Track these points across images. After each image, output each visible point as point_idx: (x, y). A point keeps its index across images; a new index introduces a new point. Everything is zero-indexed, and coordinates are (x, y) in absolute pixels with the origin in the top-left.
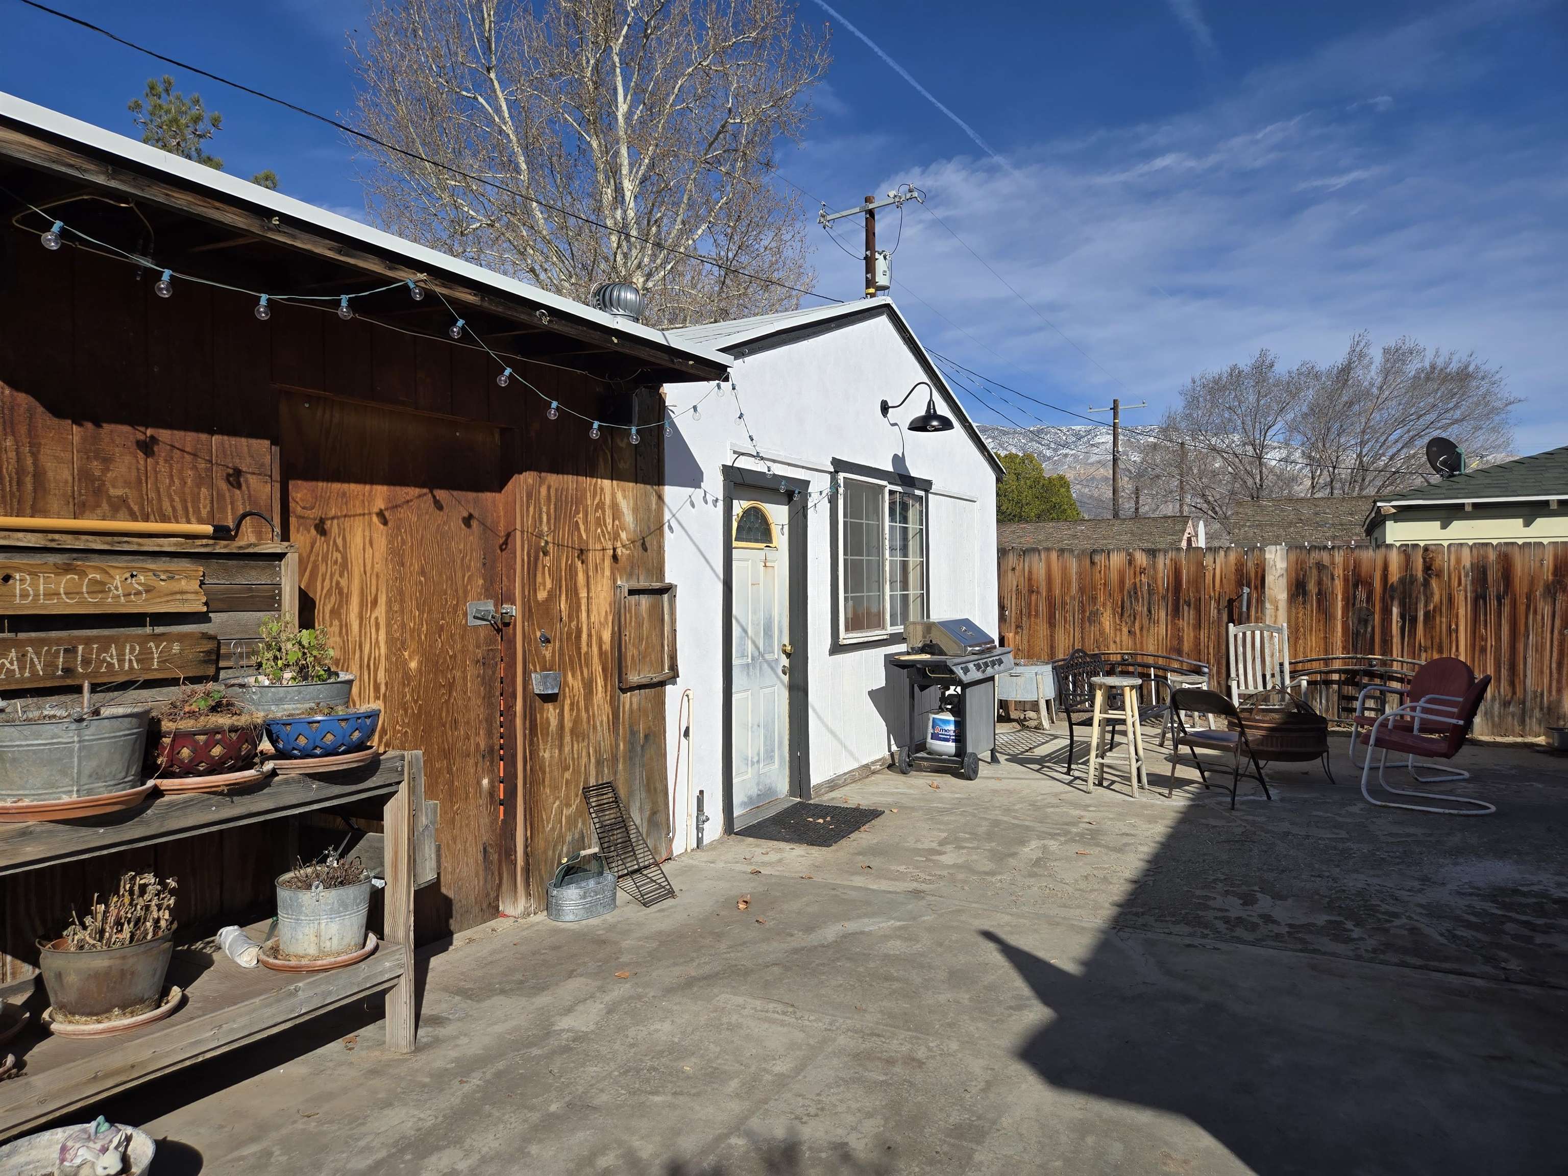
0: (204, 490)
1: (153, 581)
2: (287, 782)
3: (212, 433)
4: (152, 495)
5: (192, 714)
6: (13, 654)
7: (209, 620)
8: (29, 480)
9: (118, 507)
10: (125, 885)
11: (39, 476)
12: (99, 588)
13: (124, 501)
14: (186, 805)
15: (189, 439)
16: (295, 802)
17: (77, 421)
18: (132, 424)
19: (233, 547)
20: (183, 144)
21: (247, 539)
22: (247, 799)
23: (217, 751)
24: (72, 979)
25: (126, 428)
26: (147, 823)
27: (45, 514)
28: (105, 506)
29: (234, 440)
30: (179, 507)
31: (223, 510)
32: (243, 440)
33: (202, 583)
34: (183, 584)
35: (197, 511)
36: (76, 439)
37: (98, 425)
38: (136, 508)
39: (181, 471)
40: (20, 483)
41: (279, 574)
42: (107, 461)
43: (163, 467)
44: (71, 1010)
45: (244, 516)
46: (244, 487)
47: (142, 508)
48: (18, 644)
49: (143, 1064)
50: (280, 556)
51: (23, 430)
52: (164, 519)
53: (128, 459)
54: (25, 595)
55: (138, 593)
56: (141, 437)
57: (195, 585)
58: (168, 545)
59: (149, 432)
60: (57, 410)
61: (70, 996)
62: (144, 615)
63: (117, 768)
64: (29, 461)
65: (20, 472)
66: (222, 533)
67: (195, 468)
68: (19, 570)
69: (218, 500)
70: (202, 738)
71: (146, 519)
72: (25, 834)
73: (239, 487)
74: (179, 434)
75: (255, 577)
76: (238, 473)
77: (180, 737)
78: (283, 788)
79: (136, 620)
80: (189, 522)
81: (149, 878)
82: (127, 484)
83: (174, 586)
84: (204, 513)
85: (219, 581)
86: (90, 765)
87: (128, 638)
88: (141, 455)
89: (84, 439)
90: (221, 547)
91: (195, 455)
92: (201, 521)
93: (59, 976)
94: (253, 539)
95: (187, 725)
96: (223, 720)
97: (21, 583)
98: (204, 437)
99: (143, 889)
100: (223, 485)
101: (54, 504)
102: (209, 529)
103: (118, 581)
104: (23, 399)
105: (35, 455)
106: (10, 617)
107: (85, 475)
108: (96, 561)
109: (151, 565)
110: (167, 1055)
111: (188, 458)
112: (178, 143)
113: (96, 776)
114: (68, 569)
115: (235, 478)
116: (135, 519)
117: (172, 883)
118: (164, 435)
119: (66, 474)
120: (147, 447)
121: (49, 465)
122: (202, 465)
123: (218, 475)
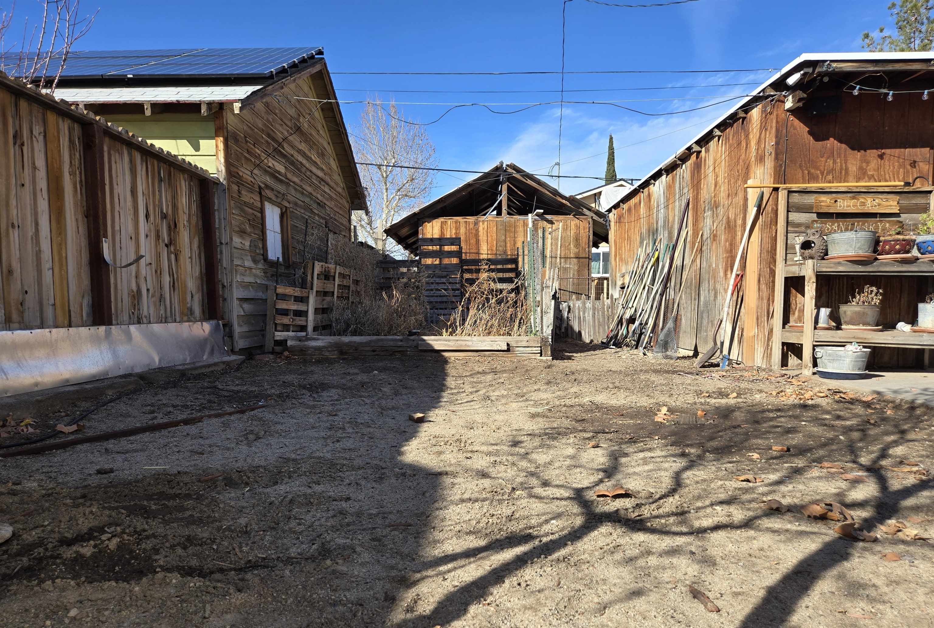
0: (901, 170)
1: (881, 202)
2: (923, 262)
3: (906, 148)
4: (882, 173)
5: (890, 235)
6: (836, 225)
7: (900, 217)
8: (843, 172)
9: (871, 178)
10: (866, 290)
11: (847, 170)
12: (863, 204)
13: (873, 176)
14: (886, 264)
15: (897, 151)
16: (925, 270)
17: (859, 151)
18: (877, 148)
19: (911, 189)
20: (918, 18)
21: (918, 186)
22: (907, 265)
23: (898, 247)
24: (849, 313)
25: (875, 151)
26: (874, 267)
27: (848, 182)
28: (866, 178)
29: (914, 150)
30: (892, 176)
31: (908, 177)
32: (918, 149)
33: (898, 203)
34: (891, 203)
35: (898, 178)
36: (859, 157)
37: (865, 151)
38: (876, 178)
39: (893, 164)
40: (841, 173)
41: (929, 199)
42: (868, 163)
43: (887, 163)
44: (848, 323)
45: (916, 178)
46: (917, 167)
47: (879, 178)
48: (838, 222)
49: (868, 339)
50: (930, 192)
51: (843, 156)
52: (886, 181)
53: (875, 161)
54: (840, 207)
55: (875, 206)
56: (880, 153)
57: (895, 203)
58: (887, 190)
59: (883, 151)
60: (853, 148)
61: (847, 319)
62: (876, 214)
63: (866, 247)
64: (844, 165)
65: (841, 169)
66: (907, 184)
67: (898, 162)
68: (839, 198)
69: (906, 173)
70: (893, 242)
71: (880, 181)
72: (839, 263)
73: (915, 167)
74: (893, 150)
75: (919, 200)
76: (915, 162)
77: (886, 242)
78: (922, 264)
79: (873, 215)
80: (895, 181)
81: (874, 289)
82: (874, 170)
83: (888, 203)
84: (901, 178)
85: (905, 202)
86: (858, 245)
87: (871, 221)
88: (879, 160)
89: (861, 156)
90: (906, 189)
91: (899, 157)
92: (899, 181)
93: (845, 312)
94: (919, 186)
95: (889, 238)
96: (900, 237)
97: (840, 202)
98: (902, 150)
99: (872, 291)
100: (909, 167)
101: (851, 178)
102: (902, 183)
103: (869, 202)
104: (844, 146)
105: (846, 163)
106: (836, 213)
107: (861, 168)
108: (863, 195)
109: (880, 196)
110: (876, 339)
111: (896, 158)
112: (916, 19)
113: (860, 248)
114: (854, 198)
115: (914, 164)
116: (876, 181)
117: (881, 291)
118: (888, 151)
119: (855, 169)
120: (881, 157)
121: (850, 166)
122: (901, 160)
123: (907, 163)
